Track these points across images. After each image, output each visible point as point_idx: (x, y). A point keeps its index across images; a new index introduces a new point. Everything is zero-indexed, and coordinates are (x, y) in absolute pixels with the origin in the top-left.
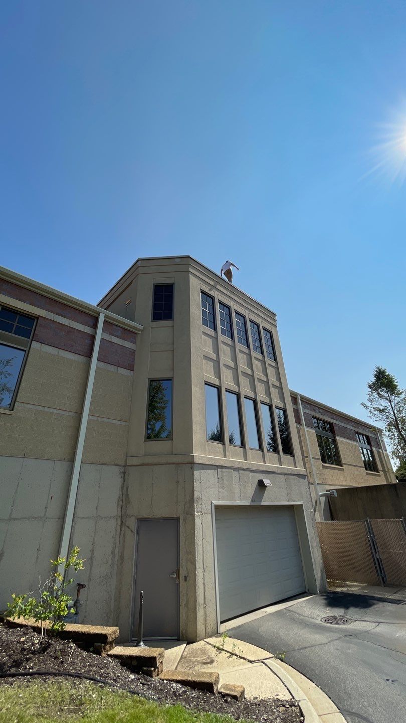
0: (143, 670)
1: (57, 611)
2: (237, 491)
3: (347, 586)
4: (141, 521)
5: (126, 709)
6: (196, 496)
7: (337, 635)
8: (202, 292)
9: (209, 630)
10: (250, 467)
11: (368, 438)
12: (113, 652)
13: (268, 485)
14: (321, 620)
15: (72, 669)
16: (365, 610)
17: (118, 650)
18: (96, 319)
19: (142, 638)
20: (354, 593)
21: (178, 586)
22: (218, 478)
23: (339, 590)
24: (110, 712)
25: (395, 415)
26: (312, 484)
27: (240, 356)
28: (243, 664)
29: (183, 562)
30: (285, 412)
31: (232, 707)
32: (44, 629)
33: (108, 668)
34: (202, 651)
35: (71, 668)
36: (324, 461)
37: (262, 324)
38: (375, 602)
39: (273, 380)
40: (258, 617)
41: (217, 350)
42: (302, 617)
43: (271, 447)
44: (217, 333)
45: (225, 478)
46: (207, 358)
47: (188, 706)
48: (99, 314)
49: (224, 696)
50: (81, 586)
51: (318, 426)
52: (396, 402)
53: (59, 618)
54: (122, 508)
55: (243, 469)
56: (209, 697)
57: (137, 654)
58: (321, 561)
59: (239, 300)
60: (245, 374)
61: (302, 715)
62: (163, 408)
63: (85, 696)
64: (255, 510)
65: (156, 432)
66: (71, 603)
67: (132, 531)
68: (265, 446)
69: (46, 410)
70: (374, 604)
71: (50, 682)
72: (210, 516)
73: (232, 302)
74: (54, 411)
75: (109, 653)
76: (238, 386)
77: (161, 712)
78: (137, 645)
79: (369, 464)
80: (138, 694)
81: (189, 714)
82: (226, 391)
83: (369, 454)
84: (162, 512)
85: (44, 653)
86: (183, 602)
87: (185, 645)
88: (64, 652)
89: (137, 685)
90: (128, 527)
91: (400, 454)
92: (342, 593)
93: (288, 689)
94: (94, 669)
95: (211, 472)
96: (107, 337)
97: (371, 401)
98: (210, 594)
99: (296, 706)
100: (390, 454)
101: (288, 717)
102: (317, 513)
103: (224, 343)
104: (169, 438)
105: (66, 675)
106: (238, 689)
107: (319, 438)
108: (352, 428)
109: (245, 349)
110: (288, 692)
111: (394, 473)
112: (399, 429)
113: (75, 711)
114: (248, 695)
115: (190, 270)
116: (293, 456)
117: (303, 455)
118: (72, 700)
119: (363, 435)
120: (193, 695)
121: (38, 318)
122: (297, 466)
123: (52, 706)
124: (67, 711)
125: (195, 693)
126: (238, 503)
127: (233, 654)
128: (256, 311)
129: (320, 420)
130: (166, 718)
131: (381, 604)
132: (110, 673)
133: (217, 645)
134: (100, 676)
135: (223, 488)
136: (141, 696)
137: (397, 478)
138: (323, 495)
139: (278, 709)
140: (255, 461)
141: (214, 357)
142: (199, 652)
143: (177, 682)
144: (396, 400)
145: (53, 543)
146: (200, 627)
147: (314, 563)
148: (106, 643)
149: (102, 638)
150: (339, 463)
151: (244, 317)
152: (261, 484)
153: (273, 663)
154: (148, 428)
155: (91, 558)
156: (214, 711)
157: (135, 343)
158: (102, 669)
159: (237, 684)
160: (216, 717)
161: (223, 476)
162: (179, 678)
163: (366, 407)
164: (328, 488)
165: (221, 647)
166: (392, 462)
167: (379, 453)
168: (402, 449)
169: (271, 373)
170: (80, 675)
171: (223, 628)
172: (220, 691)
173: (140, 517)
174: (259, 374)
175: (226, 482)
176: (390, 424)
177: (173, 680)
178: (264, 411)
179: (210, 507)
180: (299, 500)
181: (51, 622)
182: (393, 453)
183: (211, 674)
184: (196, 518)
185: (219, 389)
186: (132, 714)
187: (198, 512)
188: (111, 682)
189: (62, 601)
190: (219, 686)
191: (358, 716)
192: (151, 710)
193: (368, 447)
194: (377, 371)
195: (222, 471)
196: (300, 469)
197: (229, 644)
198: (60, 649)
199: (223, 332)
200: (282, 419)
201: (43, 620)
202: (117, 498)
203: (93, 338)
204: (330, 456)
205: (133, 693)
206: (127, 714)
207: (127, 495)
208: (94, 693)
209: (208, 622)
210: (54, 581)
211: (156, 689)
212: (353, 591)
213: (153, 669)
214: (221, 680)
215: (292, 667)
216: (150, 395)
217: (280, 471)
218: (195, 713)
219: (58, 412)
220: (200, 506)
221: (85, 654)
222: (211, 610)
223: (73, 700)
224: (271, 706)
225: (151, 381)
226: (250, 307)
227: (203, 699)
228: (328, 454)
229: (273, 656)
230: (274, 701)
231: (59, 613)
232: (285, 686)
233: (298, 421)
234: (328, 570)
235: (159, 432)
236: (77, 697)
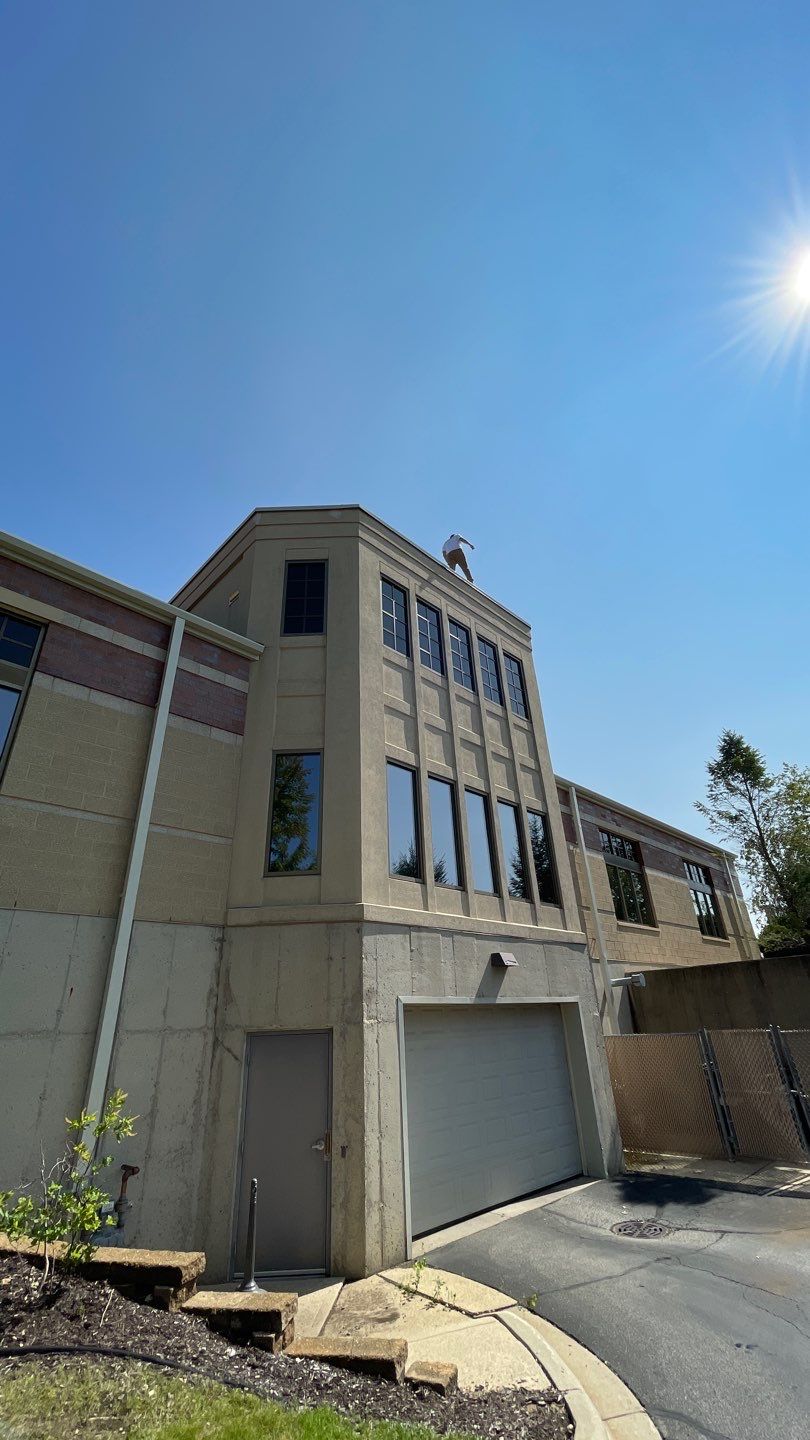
0: (253, 1338)
1: (78, 1221)
2: (448, 976)
3: (663, 1161)
4: (255, 1037)
5: (217, 1419)
6: (366, 987)
7: (642, 1259)
8: (383, 579)
9: (390, 1253)
10: (476, 929)
11: (706, 871)
12: (191, 1303)
13: (510, 963)
14: (611, 1230)
15: (108, 1341)
16: (697, 1207)
17: (204, 1299)
18: (168, 629)
19: (254, 1273)
20: (676, 1174)
21: (327, 1168)
22: (412, 951)
23: (646, 1169)
24: (185, 1426)
25: (758, 827)
26: (597, 961)
27: (457, 707)
28: (458, 1321)
29: (338, 1119)
30: (545, 819)
31: (432, 1407)
32: (51, 1259)
33: (182, 1336)
34: (374, 1295)
35: (106, 1337)
36: (620, 917)
37: (503, 645)
38: (714, 1191)
39: (522, 755)
40: (486, 1226)
41: (411, 695)
42: (573, 1224)
43: (517, 888)
44: (413, 661)
45: (424, 950)
46: (392, 711)
47: (343, 1409)
48: (174, 619)
49: (415, 1385)
50: (129, 1171)
51: (611, 846)
52: (762, 800)
53: (84, 1236)
54: (216, 1011)
55: (461, 933)
56: (387, 1390)
57: (242, 1307)
58: (613, 1114)
59: (457, 597)
60: (466, 743)
61: (571, 1420)
62: (304, 811)
63: (132, 1394)
64: (484, 1014)
65: (289, 858)
66: (108, 1205)
67: (236, 1059)
68: (506, 885)
69: (63, 812)
70: (713, 1196)
71: (61, 1367)
72: (392, 1027)
73: (443, 600)
74: (79, 815)
75: (184, 1305)
76: (454, 767)
77: (288, 1423)
78: (243, 1288)
79: (708, 923)
80: (243, 1388)
81: (345, 1423)
82: (429, 777)
83: (709, 902)
84: (298, 1017)
85: (49, 1308)
86: (338, 1197)
87: (341, 1284)
88: (91, 1305)
89: (241, 1369)
90: (229, 1050)
91: (767, 904)
92: (652, 1175)
93: (543, 1368)
94: (154, 1338)
95: (396, 939)
96: (190, 666)
97: (715, 798)
98: (392, 1182)
99: (559, 1403)
100: (750, 903)
101: (543, 1424)
102: (607, 1020)
103: (425, 681)
104: (315, 870)
105: (96, 1351)
106: (444, 1372)
107: (613, 872)
108: (676, 851)
109: (469, 695)
110: (544, 1375)
111: (755, 939)
112: (767, 854)
113: (111, 1426)
114: (465, 1384)
115: (361, 534)
116: (561, 907)
117: (579, 905)
118: (106, 1404)
119: (697, 865)
120: (354, 1387)
121: (46, 624)
122: (569, 925)
123: (63, 1417)
124: (94, 1426)
125: (357, 1383)
126: (451, 999)
127: (436, 1301)
128: (491, 620)
129: (616, 836)
130: (298, 1433)
131: (727, 1197)
132: (185, 1347)
133: (405, 1284)
134: (166, 1353)
135: (421, 969)
136: (247, 1392)
137: (762, 949)
138: (618, 984)
139: (523, 1409)
140: (485, 916)
141: (406, 708)
142: (369, 1299)
143: (323, 1360)
144: (761, 796)
145: (74, 1084)
146: (372, 1248)
147: (598, 1117)
148: (178, 1287)
149: (171, 1275)
150: (650, 919)
151: (467, 631)
152: (497, 962)
153: (516, 1317)
154: (272, 850)
155: (153, 1114)
156: (396, 1417)
157: (246, 679)
158: (169, 1338)
159: (443, 1361)
160: (398, 1429)
161: (420, 946)
162: (327, 1352)
163: (703, 810)
164: (628, 969)
165: (413, 1287)
166: (753, 918)
167: (727, 900)
168: (771, 892)
169: (518, 742)
170: (123, 1352)
171: (417, 1249)
172: (409, 1376)
173: (254, 1029)
174: (495, 744)
175: (427, 959)
176: (750, 844)
177: (314, 1357)
178: (504, 818)
179: (395, 1010)
180: (571, 994)
181: (66, 1243)
182: (755, 901)
183: (391, 1343)
184: (366, 1031)
185: (415, 773)
186: (227, 1429)
187: (370, 1018)
188: (186, 1363)
189: (88, 1201)
190: (407, 1366)
191: (679, 1416)
192: (268, 1418)
193: (708, 889)
194: (725, 741)
195: (419, 938)
196: (574, 932)
197: (429, 1280)
198: (83, 1300)
199: (425, 659)
200: (541, 833)
201: (49, 1242)
202: (207, 990)
203: (160, 667)
204: (634, 907)
205: (231, 1384)
206: (219, 1428)
207: (227, 986)
208: (150, 1388)
209: (388, 1236)
210: (73, 1160)
211: (279, 1376)
212: (674, 1171)
213: (273, 1336)
214: (411, 1354)
215: (553, 1323)
216: (276, 785)
217: (534, 936)
218: (358, 1423)
219: (88, 816)
220: (373, 1006)
221: (135, 1308)
222: (393, 1215)
223: (108, 1402)
224: (510, 1405)
225: (279, 756)
226: (478, 611)
227: (374, 1393)
228: (628, 903)
229: (515, 1302)
230: (515, 1393)
231: (82, 1226)
232: (539, 1362)
233: (571, 836)
234: (625, 1130)
235: (295, 859)
236: (116, 1396)
